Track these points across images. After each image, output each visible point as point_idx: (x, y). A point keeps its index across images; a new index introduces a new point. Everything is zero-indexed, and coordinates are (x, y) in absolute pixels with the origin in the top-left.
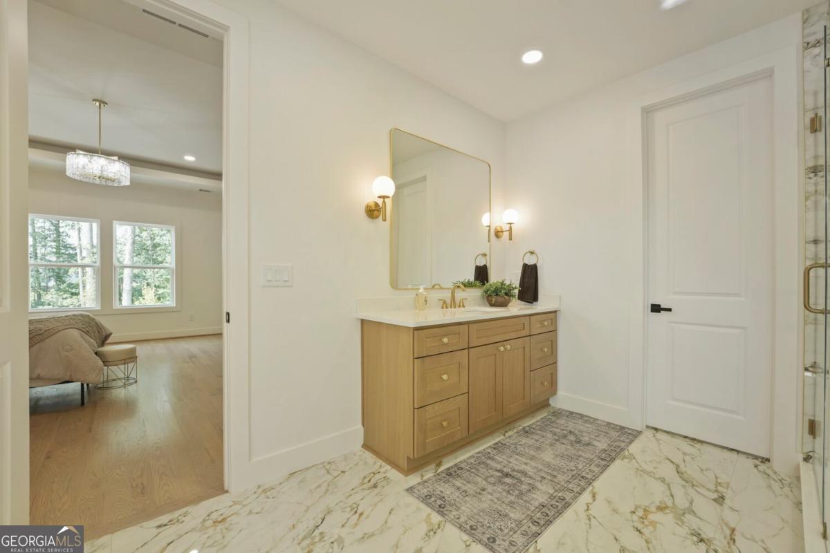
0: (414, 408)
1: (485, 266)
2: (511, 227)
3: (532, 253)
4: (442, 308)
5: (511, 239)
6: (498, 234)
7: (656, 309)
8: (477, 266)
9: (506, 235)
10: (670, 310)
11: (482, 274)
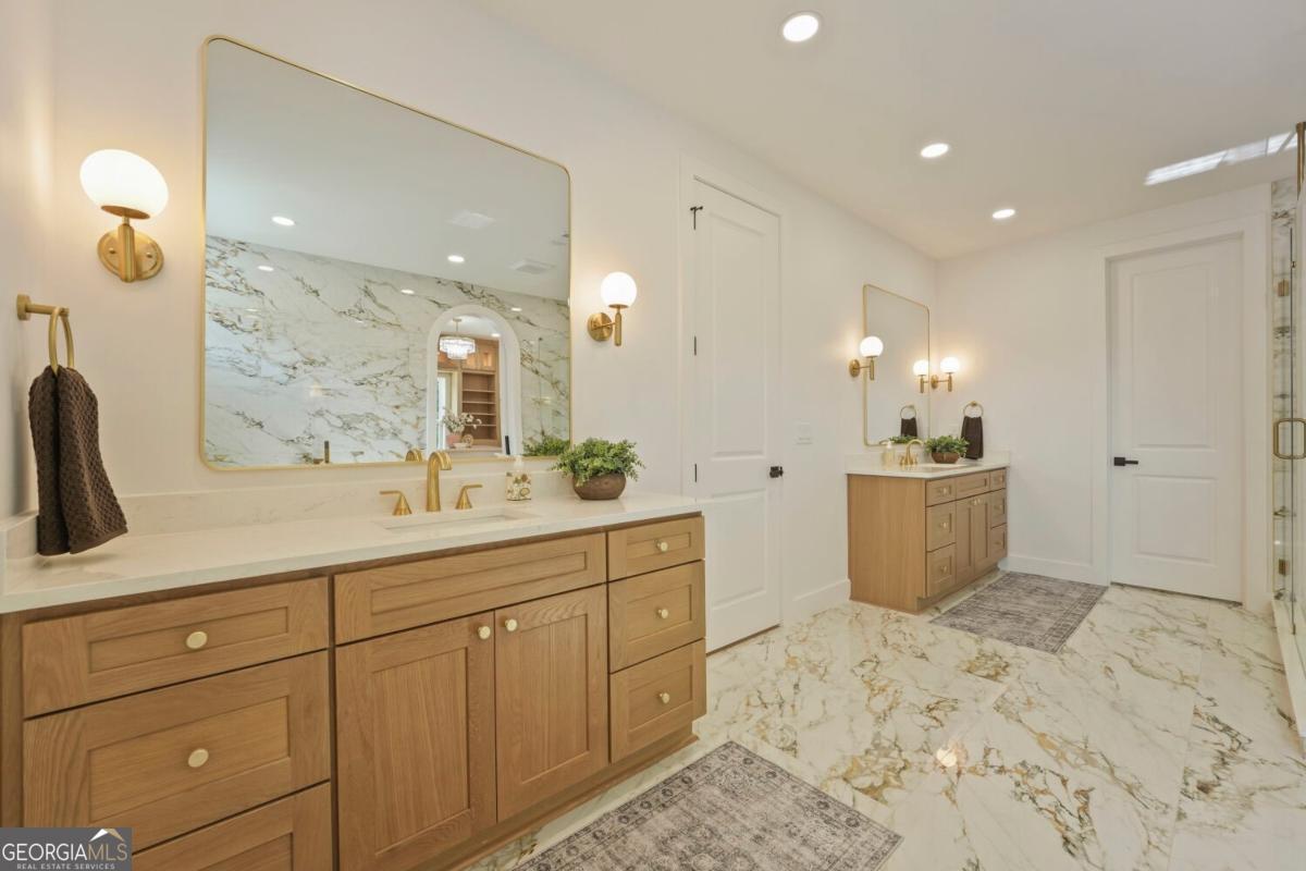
0: (927, 552)
1: (914, 419)
2: (950, 378)
3: (974, 405)
4: (901, 464)
5: (950, 390)
6: (934, 384)
7: (1120, 462)
8: (903, 420)
9: (943, 386)
10: (1136, 463)
11: (909, 428)
